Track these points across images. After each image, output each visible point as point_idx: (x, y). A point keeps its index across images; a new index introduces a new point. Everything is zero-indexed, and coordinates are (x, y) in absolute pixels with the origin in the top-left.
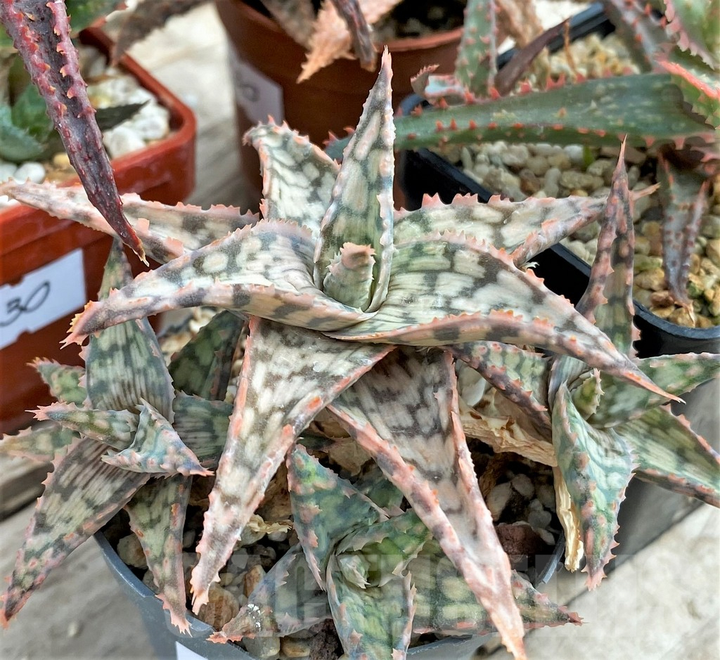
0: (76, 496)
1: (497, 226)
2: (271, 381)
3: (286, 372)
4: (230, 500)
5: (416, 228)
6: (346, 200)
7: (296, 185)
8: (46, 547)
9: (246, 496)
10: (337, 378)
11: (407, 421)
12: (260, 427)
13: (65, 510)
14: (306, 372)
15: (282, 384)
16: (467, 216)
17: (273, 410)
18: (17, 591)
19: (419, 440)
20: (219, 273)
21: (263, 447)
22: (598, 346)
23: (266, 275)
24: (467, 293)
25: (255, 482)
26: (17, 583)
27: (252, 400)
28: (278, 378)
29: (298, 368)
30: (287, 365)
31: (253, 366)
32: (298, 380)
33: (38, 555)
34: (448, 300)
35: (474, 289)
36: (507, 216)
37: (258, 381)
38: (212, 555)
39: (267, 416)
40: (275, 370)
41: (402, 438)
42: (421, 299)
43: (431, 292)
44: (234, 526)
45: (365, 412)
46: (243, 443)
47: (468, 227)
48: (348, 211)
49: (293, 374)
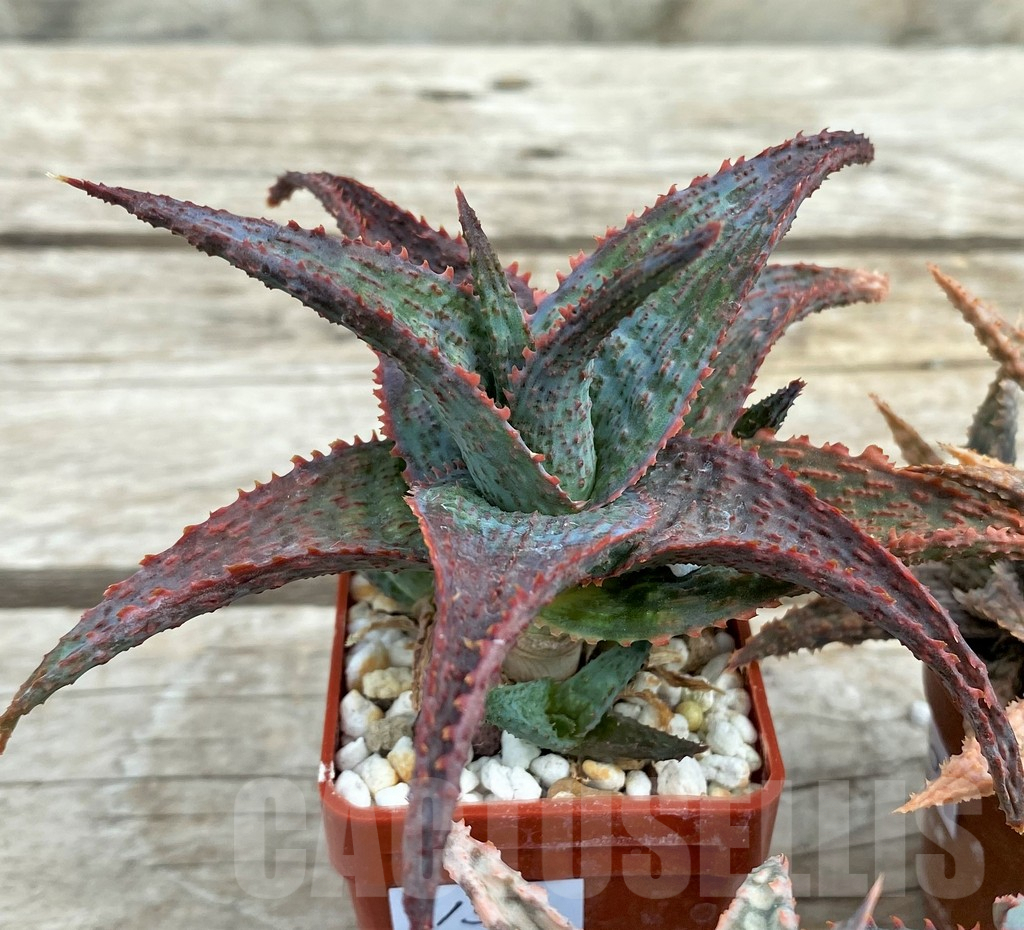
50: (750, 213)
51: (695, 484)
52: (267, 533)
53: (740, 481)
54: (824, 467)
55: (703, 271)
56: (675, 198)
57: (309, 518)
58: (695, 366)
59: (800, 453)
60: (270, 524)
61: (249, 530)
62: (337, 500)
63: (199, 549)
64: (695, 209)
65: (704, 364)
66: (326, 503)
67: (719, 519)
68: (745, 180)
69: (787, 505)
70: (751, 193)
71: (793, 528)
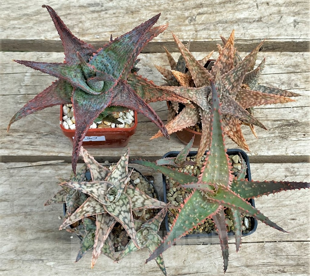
0: (62, 196)
1: (145, 199)
2: (88, 206)
3: (91, 205)
4: (70, 220)
5: (132, 192)
6: (115, 186)
7: (120, 171)
8: (54, 200)
9: (73, 221)
10: (96, 213)
11: (108, 222)
12: (81, 212)
13: (59, 197)
14: (94, 207)
15: (90, 207)
16: (141, 195)
17: (85, 211)
18: (47, 203)
19: (107, 226)
20: (88, 187)
21: (79, 216)
22: (132, 235)
23: (97, 189)
24: (124, 212)
25: (75, 220)
26: (48, 202)
27: (83, 207)
28: (90, 206)
29: (94, 206)
30: (93, 204)
31: (86, 202)
32: (92, 208)
33: (52, 201)
34: (122, 211)
35: (126, 212)
36: (148, 199)
37: (85, 205)
38: (64, 225)
39: (83, 211)
40: (90, 204)
41: (105, 224)
42: (119, 207)
43: (121, 207)
44: (69, 223)
45: (103, 216)
46: (77, 213)
47: (140, 197)
48: (116, 187)
49: (92, 206)
50: (131, 42)
51: (120, 88)
52: (49, 96)
53: (127, 90)
54: (143, 82)
55: (122, 54)
56: (118, 39)
57: (55, 93)
58: (119, 74)
59: (140, 79)
60: (49, 94)
61: (46, 96)
62: (60, 89)
63: (38, 99)
64: (122, 41)
65: (121, 74)
66: (58, 89)
67: (123, 96)
68: (131, 34)
69: (134, 96)
70: (132, 37)
71: (134, 99)
